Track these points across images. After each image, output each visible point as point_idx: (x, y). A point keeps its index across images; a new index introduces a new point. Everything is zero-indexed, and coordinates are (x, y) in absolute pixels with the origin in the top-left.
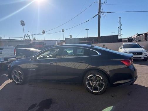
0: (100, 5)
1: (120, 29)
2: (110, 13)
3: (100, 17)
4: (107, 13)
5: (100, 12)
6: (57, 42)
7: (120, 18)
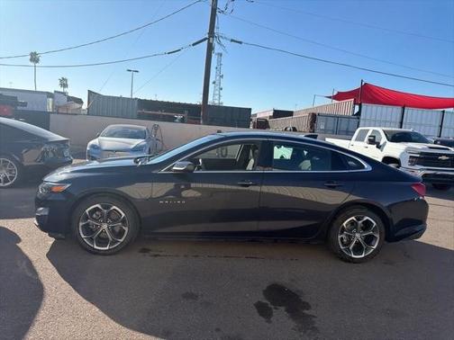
0: (215, 15)
1: (217, 88)
2: (240, 43)
3: (210, 48)
4: (232, 40)
5: (211, 33)
6: (53, 102)
7: (221, 55)
